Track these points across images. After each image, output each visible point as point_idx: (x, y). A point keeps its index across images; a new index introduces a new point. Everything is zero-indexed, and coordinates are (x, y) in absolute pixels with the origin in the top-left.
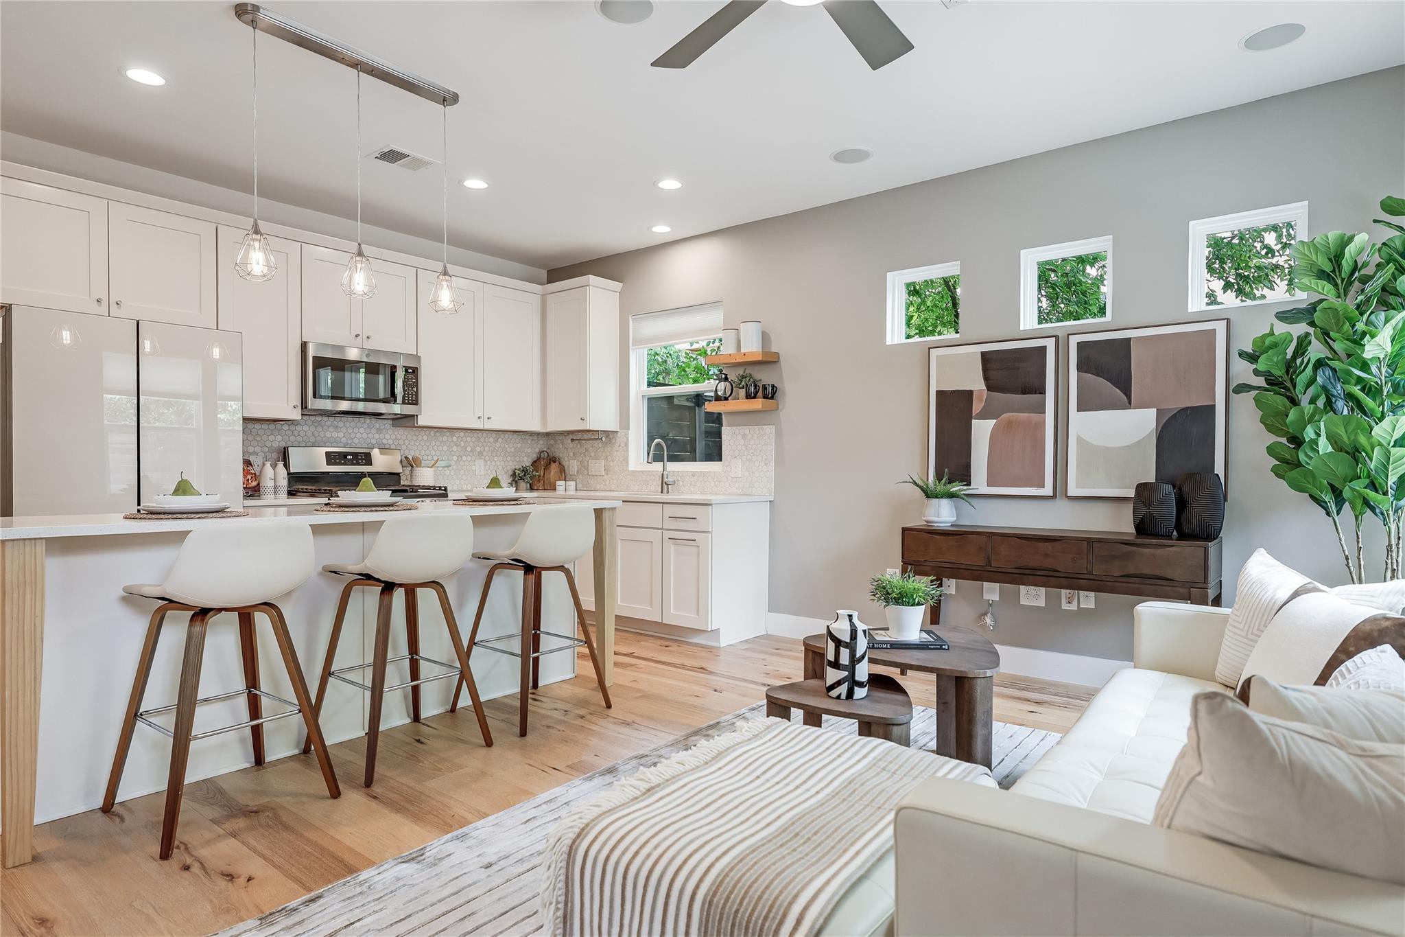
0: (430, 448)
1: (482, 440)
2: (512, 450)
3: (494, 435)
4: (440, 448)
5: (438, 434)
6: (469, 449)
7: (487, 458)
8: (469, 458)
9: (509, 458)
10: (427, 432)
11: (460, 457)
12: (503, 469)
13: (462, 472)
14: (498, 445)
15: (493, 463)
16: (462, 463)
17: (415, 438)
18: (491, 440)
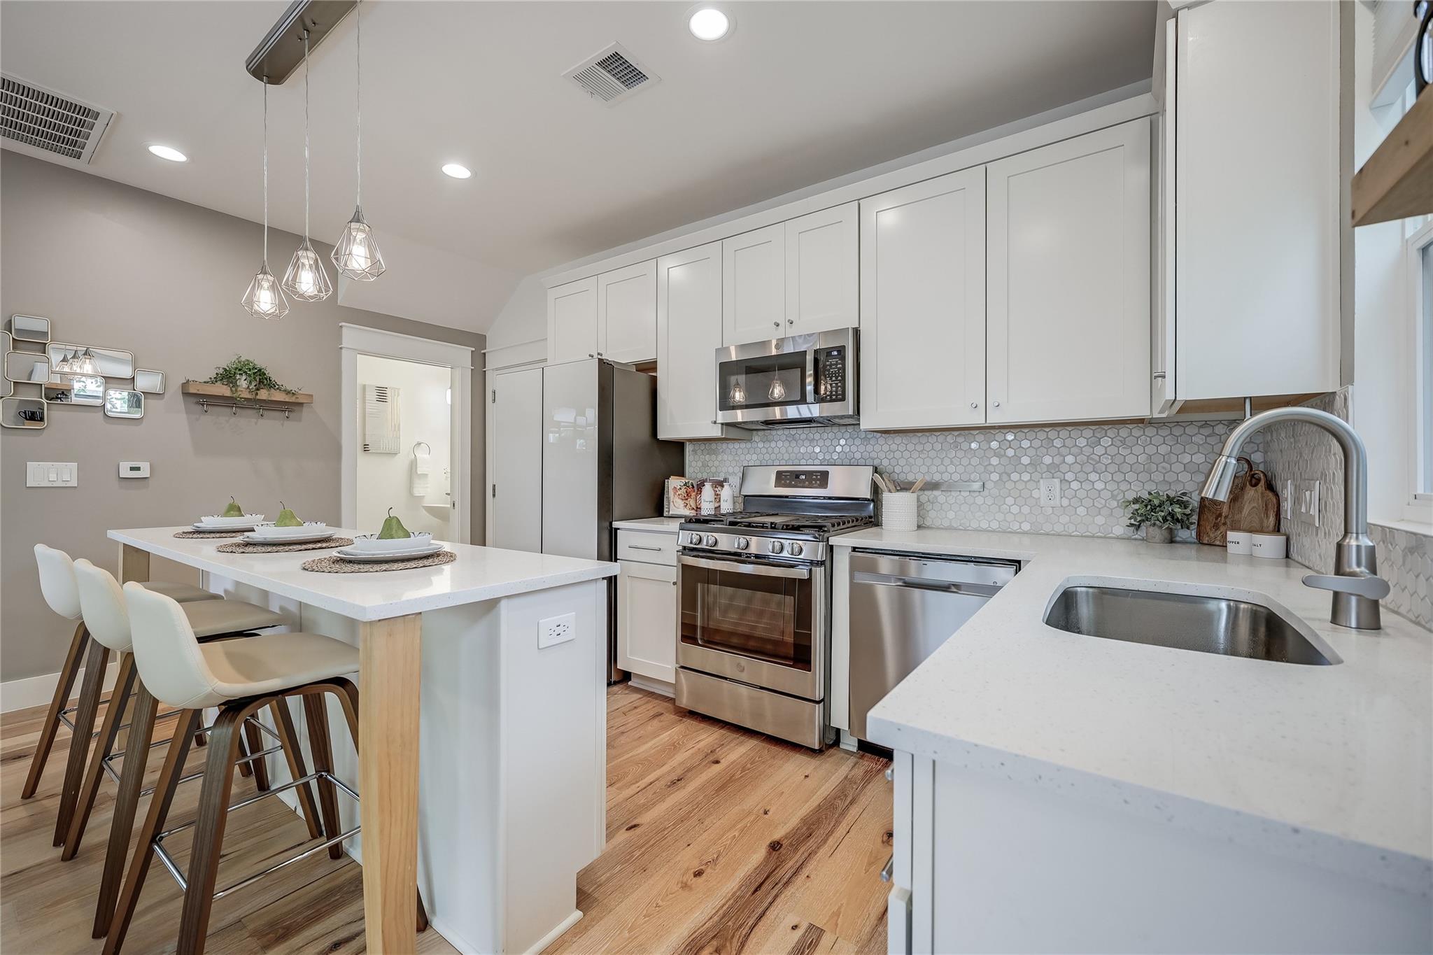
0: (947, 461)
1: (1057, 443)
2: (1142, 459)
3: (1088, 432)
4: (965, 462)
5: (960, 439)
6: (1025, 460)
7: (1069, 476)
8: (1026, 477)
9: (1131, 476)
10: (941, 438)
11: (1005, 477)
12: (1113, 497)
13: (1010, 501)
14: (1099, 450)
15: (1087, 486)
16: (1009, 485)
17: (919, 448)
18: (1082, 442)
